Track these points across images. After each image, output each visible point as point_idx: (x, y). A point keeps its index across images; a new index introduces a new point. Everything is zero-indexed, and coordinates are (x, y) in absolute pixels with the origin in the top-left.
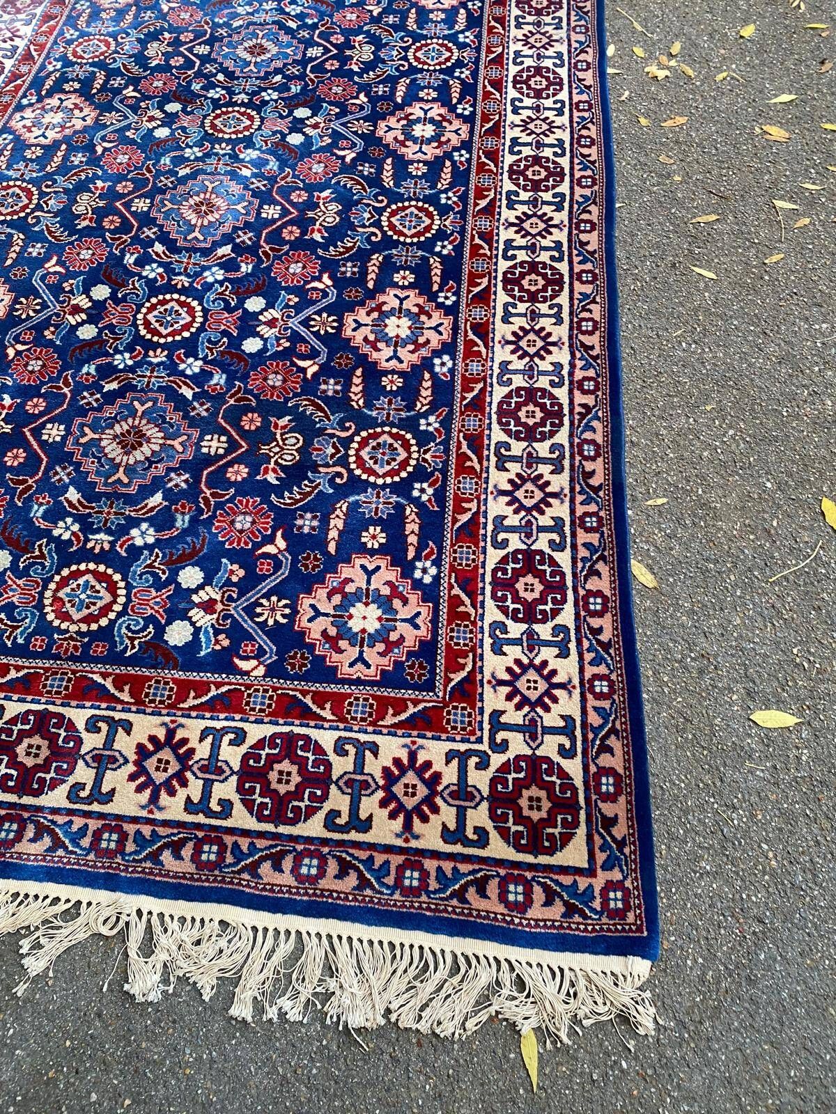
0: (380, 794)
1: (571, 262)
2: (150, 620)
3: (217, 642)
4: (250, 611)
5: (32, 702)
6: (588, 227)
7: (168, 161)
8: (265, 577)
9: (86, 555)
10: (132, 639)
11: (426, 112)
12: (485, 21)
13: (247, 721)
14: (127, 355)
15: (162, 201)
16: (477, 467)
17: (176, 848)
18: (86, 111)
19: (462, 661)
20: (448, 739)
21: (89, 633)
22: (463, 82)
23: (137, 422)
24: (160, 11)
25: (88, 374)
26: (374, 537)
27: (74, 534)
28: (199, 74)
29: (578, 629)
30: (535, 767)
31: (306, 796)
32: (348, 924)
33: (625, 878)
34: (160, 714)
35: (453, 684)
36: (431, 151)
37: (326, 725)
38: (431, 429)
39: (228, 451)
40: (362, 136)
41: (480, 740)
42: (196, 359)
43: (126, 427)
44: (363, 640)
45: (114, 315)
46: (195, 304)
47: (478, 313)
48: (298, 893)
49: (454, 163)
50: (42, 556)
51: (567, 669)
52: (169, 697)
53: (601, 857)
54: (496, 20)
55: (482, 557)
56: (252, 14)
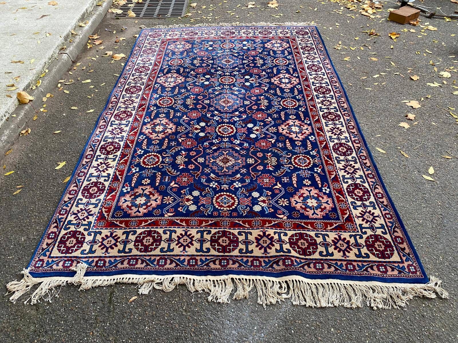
0: (333, 247)
1: (340, 112)
2: (247, 206)
3: (270, 210)
4: (277, 202)
5: (219, 229)
6: (343, 103)
7: (211, 90)
8: (278, 194)
9: (222, 191)
10: (244, 211)
11: (284, 76)
12: (293, 53)
13: (286, 230)
14: (216, 140)
15: (213, 101)
16: (332, 163)
17: (277, 263)
18: (181, 78)
19: (345, 212)
20: (349, 232)
21: (230, 210)
22: (292, 68)
23: (225, 156)
24: (194, 53)
25: (206, 145)
26: (307, 182)
27: (216, 186)
28: (212, 68)
29: (377, 202)
30: (377, 238)
31: (311, 248)
32: (336, 280)
33: (413, 263)
34: (259, 229)
35: (345, 218)
36: (289, 86)
37: (311, 230)
38: (314, 154)
39: (255, 163)
40: (267, 83)
41: (358, 232)
42: (238, 140)
43: (222, 158)
44: (314, 208)
45: (208, 130)
46: (232, 126)
47: (318, 125)
48: (318, 273)
49: (297, 89)
50: (209, 192)
51: (377, 212)
52: (260, 224)
53: (404, 258)
54: (297, 53)
55: (342, 186)
56: (223, 52)
